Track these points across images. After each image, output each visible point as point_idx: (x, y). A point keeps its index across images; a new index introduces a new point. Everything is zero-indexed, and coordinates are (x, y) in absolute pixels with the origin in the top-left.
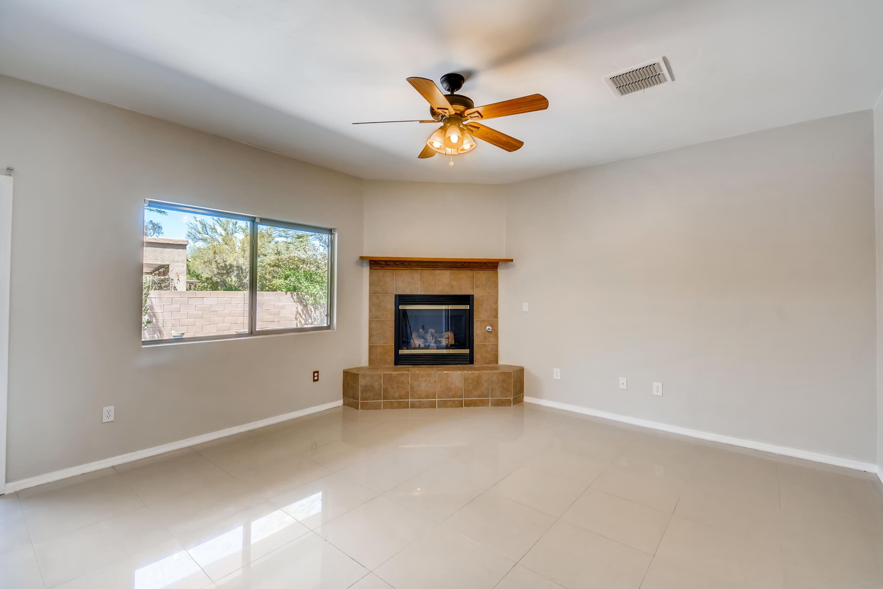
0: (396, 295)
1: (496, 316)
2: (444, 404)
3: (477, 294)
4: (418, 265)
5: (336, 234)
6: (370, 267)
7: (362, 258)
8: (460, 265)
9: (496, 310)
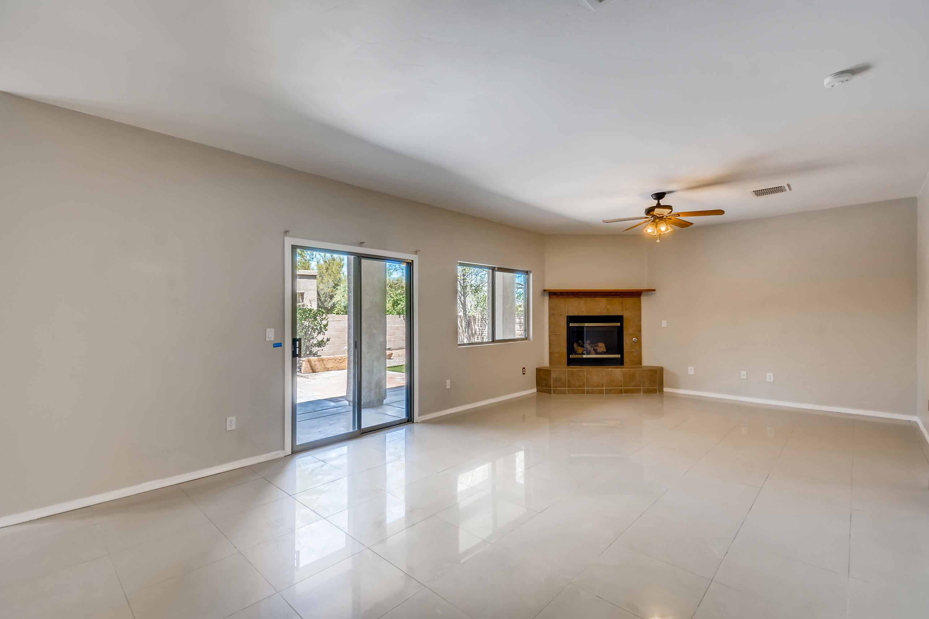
0: (567, 316)
1: (640, 331)
2: (609, 392)
3: (626, 315)
4: (584, 294)
5: (531, 275)
6: (549, 296)
7: (544, 290)
8: (613, 294)
9: (640, 327)
